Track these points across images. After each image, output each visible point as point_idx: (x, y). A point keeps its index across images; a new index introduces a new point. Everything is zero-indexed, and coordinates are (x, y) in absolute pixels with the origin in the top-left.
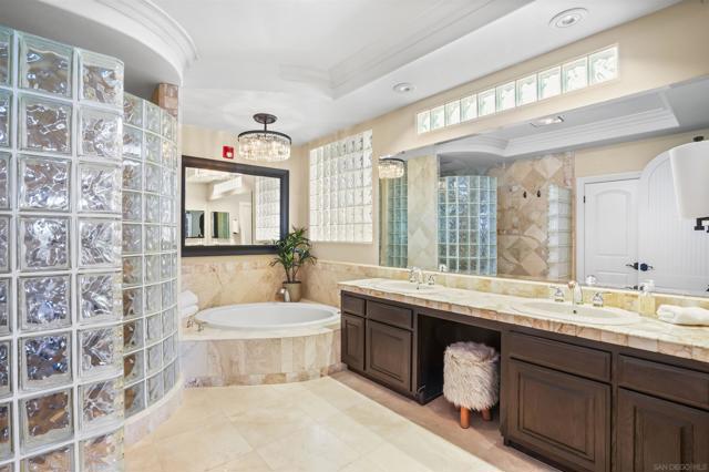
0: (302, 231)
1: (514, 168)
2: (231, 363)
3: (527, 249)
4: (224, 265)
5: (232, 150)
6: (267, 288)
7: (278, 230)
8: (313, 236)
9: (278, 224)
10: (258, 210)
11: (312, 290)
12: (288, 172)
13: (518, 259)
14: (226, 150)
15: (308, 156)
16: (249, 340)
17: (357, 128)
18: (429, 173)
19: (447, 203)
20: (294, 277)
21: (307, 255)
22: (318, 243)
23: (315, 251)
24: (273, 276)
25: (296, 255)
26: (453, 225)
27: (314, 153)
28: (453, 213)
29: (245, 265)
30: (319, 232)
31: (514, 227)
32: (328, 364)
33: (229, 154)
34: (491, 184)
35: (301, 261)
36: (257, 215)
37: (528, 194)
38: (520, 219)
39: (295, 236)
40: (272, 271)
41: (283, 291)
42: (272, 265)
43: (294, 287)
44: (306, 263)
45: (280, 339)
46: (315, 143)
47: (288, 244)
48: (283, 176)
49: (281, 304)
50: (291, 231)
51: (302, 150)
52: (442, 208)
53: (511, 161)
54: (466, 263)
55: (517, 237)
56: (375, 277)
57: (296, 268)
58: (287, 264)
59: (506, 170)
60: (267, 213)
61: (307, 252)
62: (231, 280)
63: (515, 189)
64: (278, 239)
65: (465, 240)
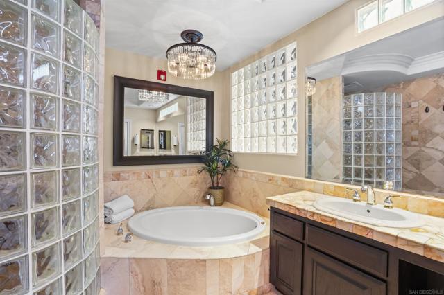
0: (225, 144)
1: (413, 86)
2: (154, 283)
3: (430, 159)
4: (158, 173)
5: (165, 73)
6: (195, 192)
7: (204, 143)
8: (235, 147)
9: (204, 138)
10: (189, 128)
11: (234, 194)
12: (213, 93)
13: (418, 169)
14: (160, 73)
15: (230, 78)
16: (173, 260)
17: (279, 43)
18: (334, 93)
19: (352, 118)
20: (218, 183)
21: (229, 164)
22: (239, 154)
23: (238, 161)
24: (200, 181)
25: (220, 164)
26: (358, 138)
27: (235, 75)
28: (358, 127)
29: (176, 172)
30: (239, 145)
31: (413, 139)
32: (256, 286)
33: (162, 77)
34: (397, 99)
35: (224, 170)
36: (189, 131)
37: (431, 109)
38: (420, 133)
39: (218, 147)
40: (199, 177)
41: (208, 197)
42: (199, 172)
43: (218, 192)
44: (228, 171)
45: (204, 261)
46: (236, 66)
47: (213, 154)
48: (209, 96)
49: (207, 208)
50: (215, 143)
51: (224, 74)
52: (347, 123)
53: (409, 80)
54: (371, 172)
55: (418, 148)
56: (302, 190)
57: (220, 176)
58: (212, 172)
59: (404, 88)
60: (196, 129)
61: (229, 161)
62: (164, 186)
63: (414, 105)
64: (205, 150)
65: (371, 151)
